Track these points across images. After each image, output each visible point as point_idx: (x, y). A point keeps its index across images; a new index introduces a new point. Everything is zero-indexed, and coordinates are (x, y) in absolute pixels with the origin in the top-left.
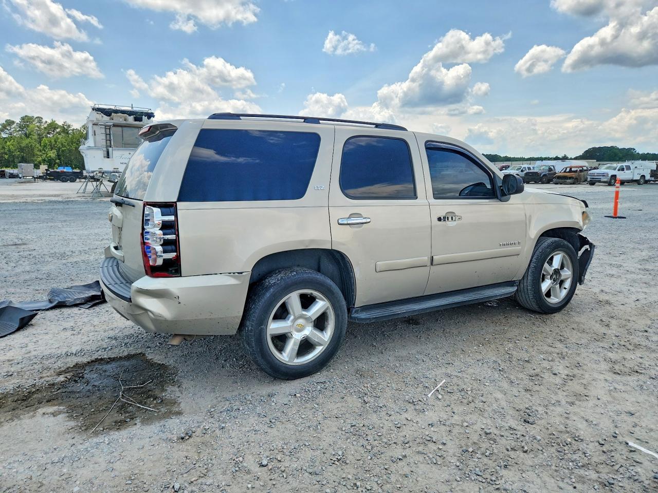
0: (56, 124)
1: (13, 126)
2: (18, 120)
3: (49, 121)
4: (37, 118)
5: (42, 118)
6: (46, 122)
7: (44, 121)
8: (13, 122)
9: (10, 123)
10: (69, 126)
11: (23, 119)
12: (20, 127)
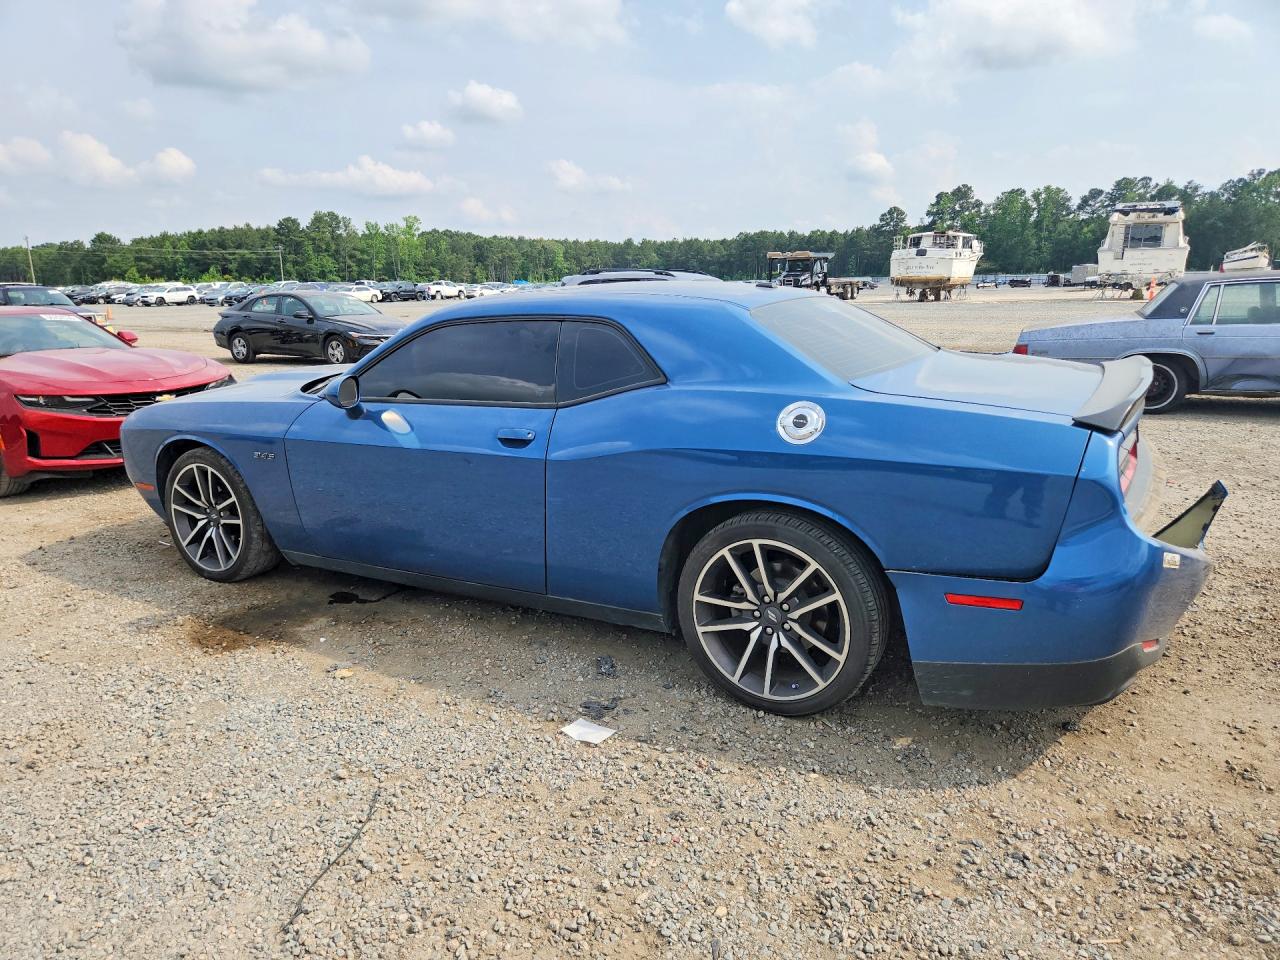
0: (1174, 187)
1: (1099, 200)
2: (1108, 187)
3: (1162, 183)
4: (1142, 179)
5: (1150, 179)
6: (1157, 185)
7: (1153, 184)
8: (1100, 192)
9: (1096, 194)
10: (1196, 189)
11: (1118, 184)
12: (1111, 199)
